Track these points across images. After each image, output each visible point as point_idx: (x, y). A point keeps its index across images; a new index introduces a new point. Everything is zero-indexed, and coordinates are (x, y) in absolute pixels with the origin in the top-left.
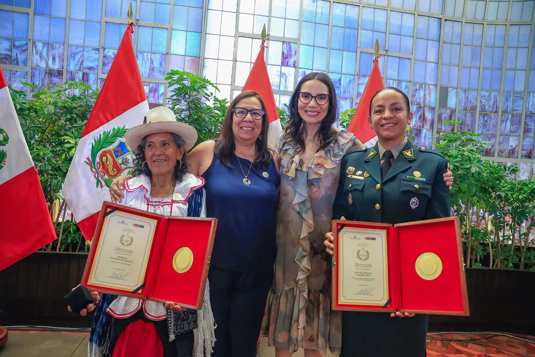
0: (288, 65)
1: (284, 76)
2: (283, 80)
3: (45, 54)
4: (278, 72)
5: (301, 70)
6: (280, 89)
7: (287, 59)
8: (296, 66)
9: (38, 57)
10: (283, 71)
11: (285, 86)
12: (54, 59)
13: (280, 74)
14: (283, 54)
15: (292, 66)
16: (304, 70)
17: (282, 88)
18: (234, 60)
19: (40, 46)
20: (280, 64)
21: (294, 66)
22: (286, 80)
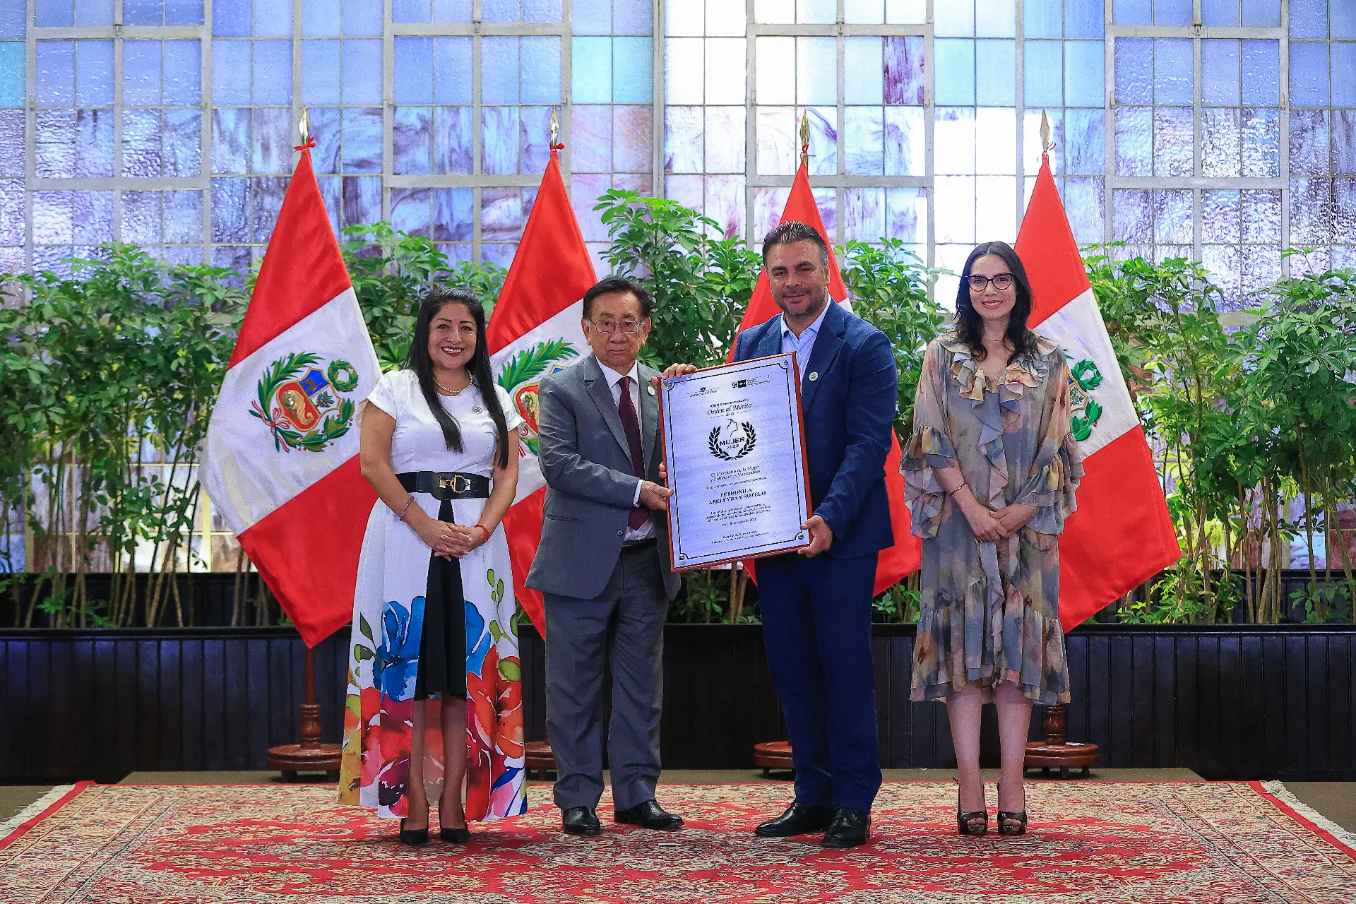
0: (901, 101)
1: (894, 135)
2: (892, 145)
3: (242, 139)
4: (876, 123)
5: (943, 110)
6: (886, 174)
7: (899, 85)
8: (926, 102)
9: (224, 148)
10: (889, 121)
11: (901, 162)
12: (266, 148)
13: (881, 128)
14: (886, 70)
15: (916, 102)
16: (950, 110)
17: (891, 169)
18: (748, 102)
19: (229, 118)
20: (880, 100)
21: (921, 103)
22: (900, 145)
